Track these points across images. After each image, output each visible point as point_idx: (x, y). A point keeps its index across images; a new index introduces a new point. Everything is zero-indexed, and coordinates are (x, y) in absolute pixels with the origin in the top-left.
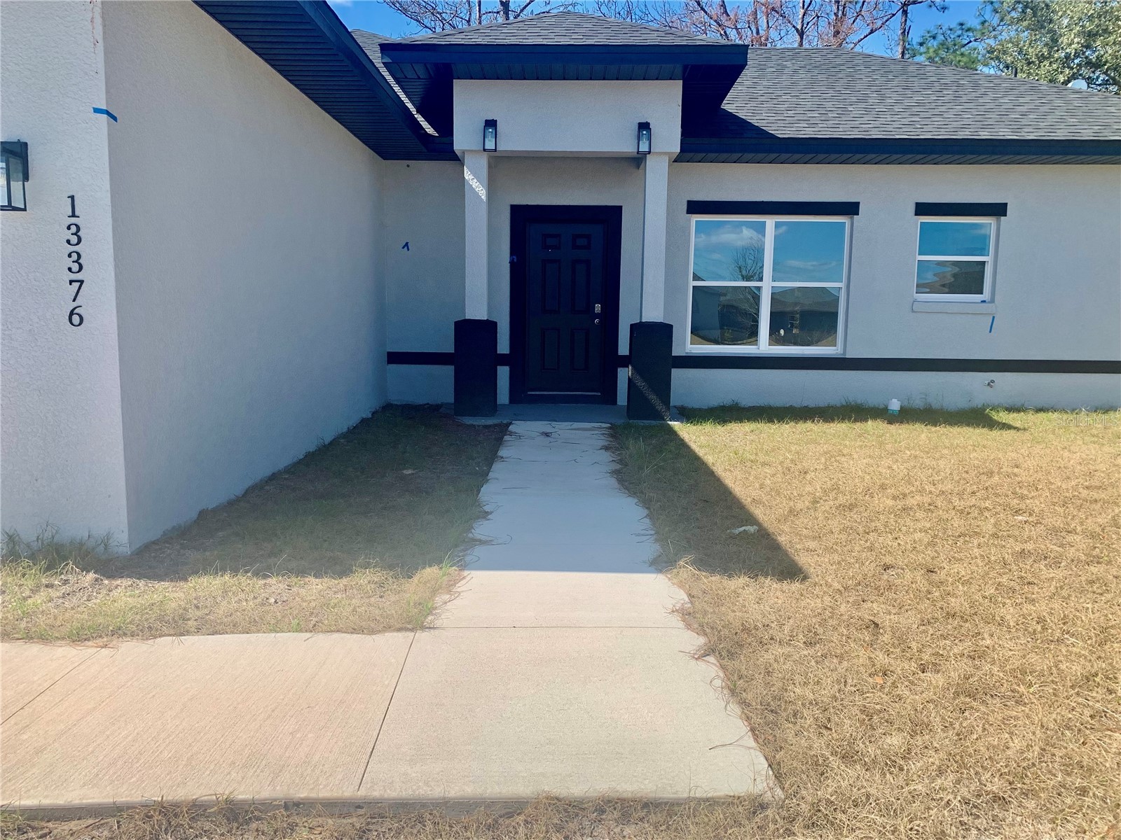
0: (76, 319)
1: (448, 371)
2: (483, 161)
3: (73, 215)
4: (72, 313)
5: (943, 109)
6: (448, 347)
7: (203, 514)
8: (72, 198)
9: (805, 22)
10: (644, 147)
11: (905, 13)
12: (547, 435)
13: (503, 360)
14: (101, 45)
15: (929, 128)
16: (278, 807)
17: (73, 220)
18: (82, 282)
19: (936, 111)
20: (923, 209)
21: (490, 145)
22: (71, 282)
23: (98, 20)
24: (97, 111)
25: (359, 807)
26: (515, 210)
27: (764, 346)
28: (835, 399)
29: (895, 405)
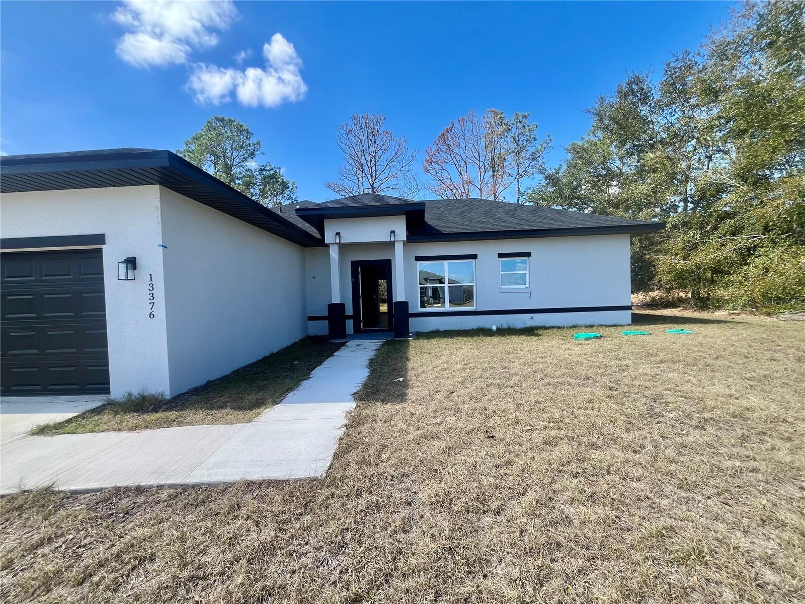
0: (152, 316)
1: (326, 322)
2: (336, 247)
3: (151, 281)
4: (150, 314)
5: (507, 219)
6: (325, 313)
7: (209, 382)
8: (151, 275)
9: (482, 186)
10: (393, 239)
11: (518, 181)
12: (358, 345)
13: (349, 317)
14: (160, 225)
15: (498, 227)
16: (154, 487)
17: (151, 282)
18: (154, 303)
19: (503, 221)
20: (501, 255)
21: (338, 241)
22: (150, 303)
23: (160, 216)
24: (159, 245)
25: (182, 486)
26: (352, 262)
27: (447, 308)
28: (475, 326)
29: (494, 328)
